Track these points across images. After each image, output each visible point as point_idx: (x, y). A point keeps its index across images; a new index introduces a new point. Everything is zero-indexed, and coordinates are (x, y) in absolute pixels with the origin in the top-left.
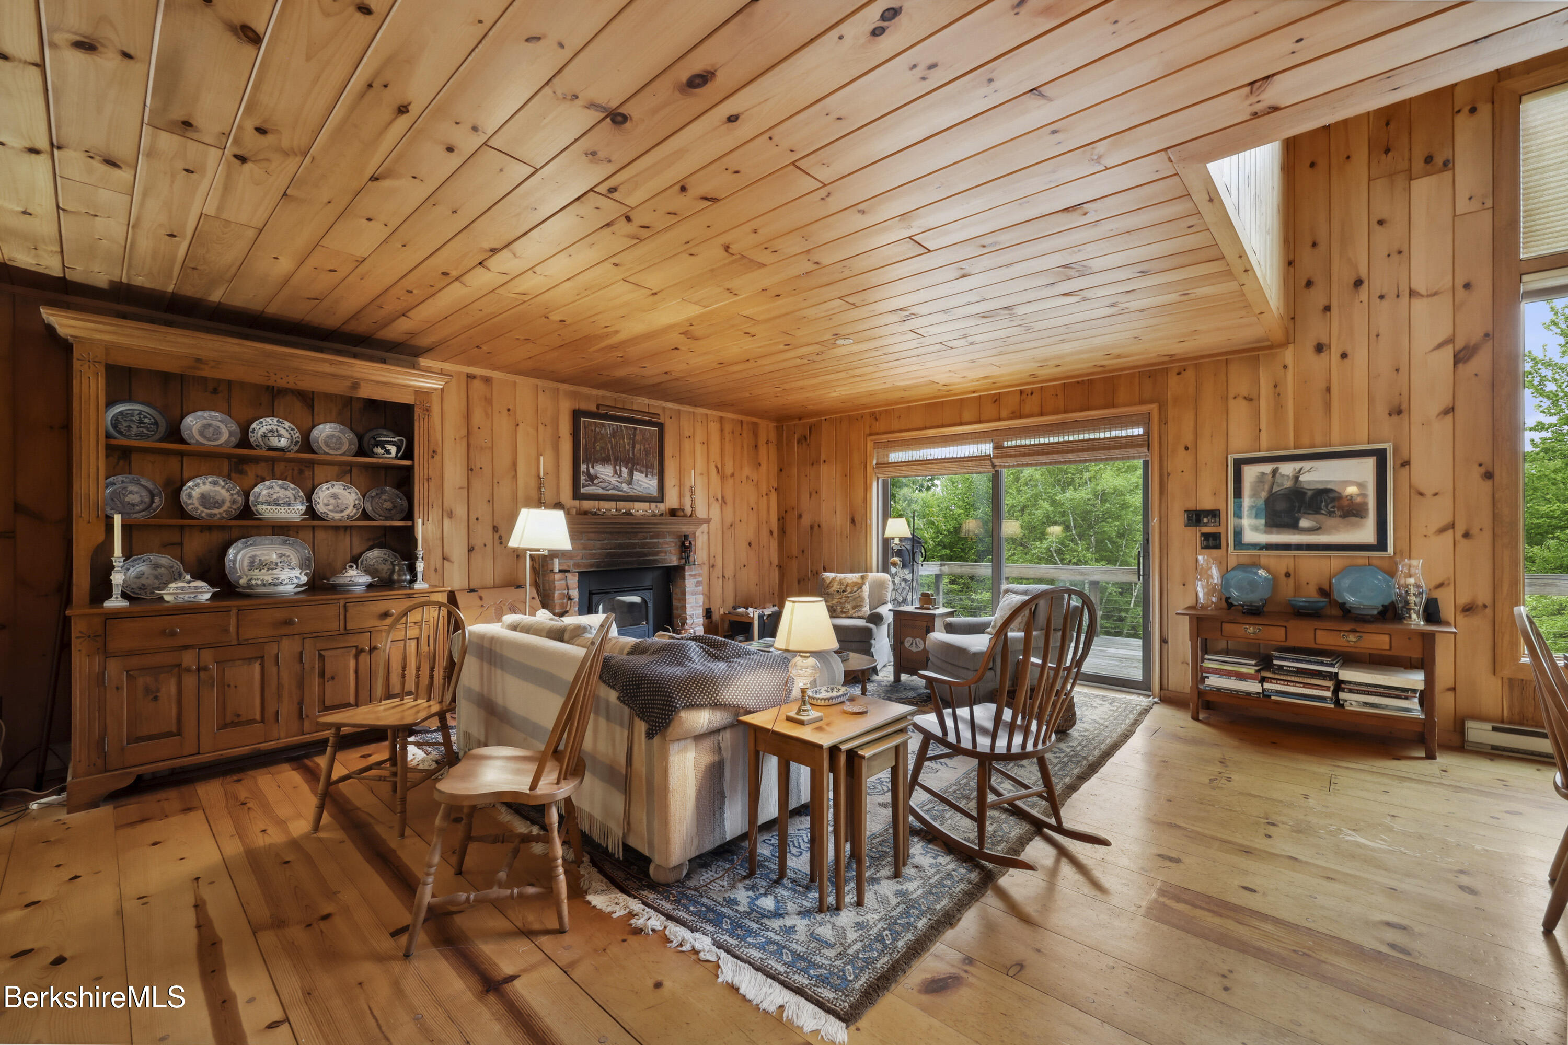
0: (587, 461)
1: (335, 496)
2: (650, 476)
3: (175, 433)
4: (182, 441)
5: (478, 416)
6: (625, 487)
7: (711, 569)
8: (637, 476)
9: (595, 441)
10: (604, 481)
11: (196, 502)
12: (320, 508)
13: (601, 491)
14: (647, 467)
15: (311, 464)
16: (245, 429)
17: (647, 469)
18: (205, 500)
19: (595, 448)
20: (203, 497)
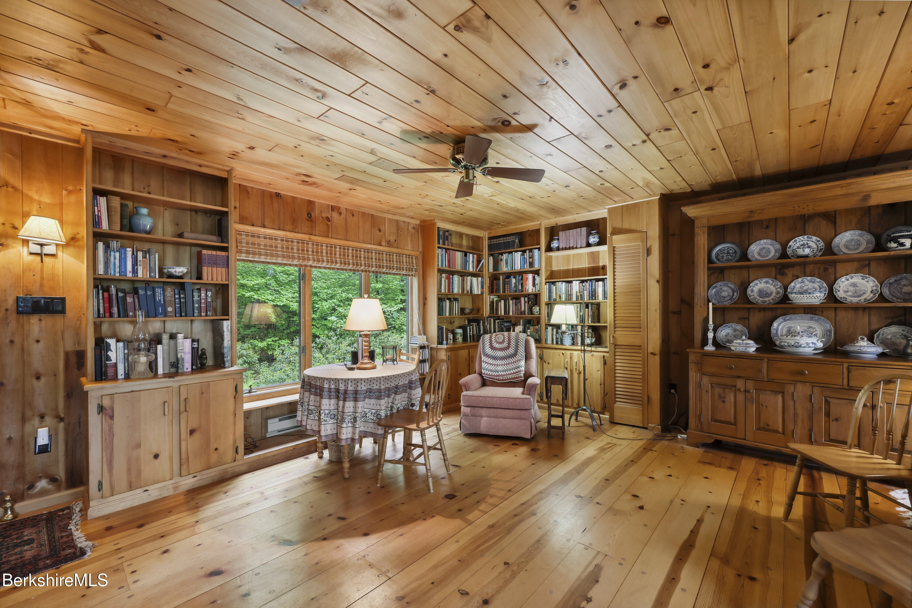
1: (854, 285)
3: (744, 256)
4: (748, 260)
11: (755, 294)
12: (840, 294)
15: (834, 263)
16: (784, 246)
18: (762, 293)
20: (760, 291)
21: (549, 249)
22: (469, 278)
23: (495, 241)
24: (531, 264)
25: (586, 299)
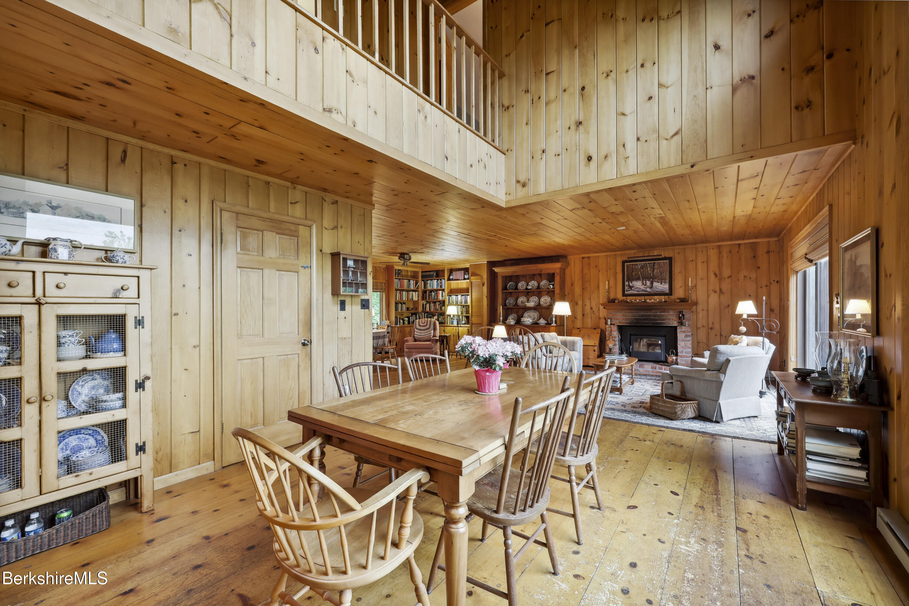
0: (628, 280)
1: (545, 300)
2: (663, 283)
3: (516, 288)
4: (518, 289)
5: (586, 270)
6: (648, 290)
7: (710, 330)
8: (655, 284)
9: (633, 271)
10: (637, 288)
12: (542, 303)
13: (635, 292)
14: (661, 279)
15: (541, 292)
16: (528, 285)
17: (662, 281)
18: (522, 302)
19: (632, 275)
20: (522, 301)
21: (449, 279)
22: (411, 292)
23: (424, 274)
24: (441, 286)
25: (463, 304)
